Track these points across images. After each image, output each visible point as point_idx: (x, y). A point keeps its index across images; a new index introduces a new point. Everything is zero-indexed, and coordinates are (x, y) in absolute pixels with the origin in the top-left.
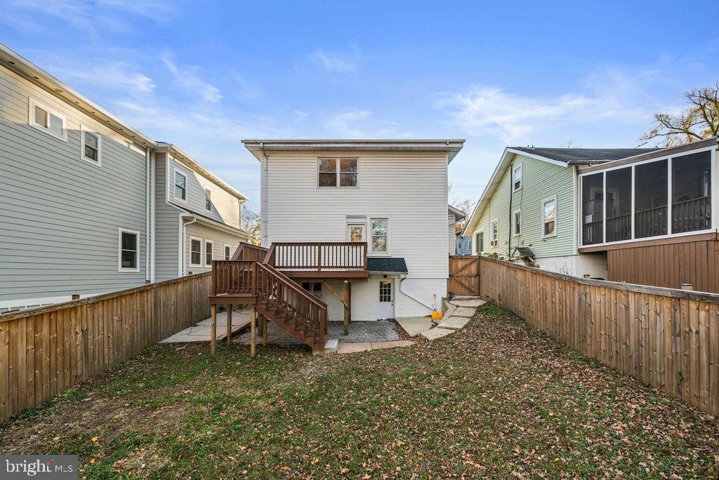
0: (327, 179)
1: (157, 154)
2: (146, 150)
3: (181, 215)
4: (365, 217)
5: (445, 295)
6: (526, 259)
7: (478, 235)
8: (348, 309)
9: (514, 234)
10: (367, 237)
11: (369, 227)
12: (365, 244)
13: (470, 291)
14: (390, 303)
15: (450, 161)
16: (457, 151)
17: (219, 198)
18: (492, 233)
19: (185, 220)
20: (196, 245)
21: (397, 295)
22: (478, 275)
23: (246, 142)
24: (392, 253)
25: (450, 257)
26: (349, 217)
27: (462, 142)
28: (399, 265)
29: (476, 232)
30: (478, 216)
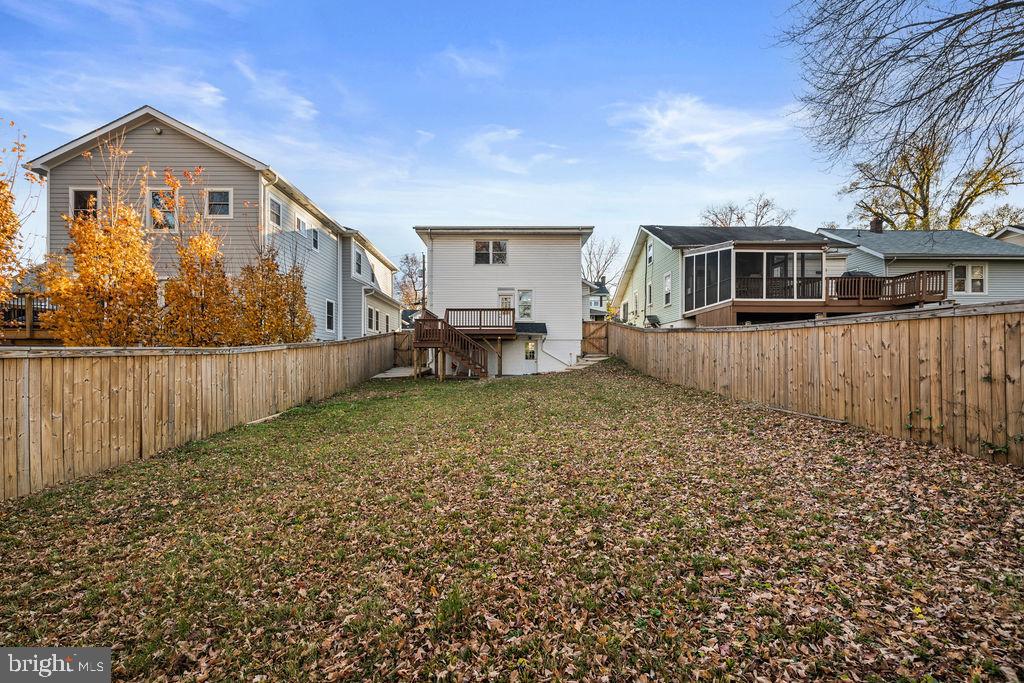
0: (482, 258)
1: (345, 237)
2: (336, 236)
3: (364, 287)
4: (513, 289)
5: (579, 353)
6: (654, 325)
7: (624, 306)
8: (500, 366)
9: (648, 304)
10: (515, 303)
11: (517, 298)
12: (513, 310)
13: (601, 351)
14: (533, 361)
15: (583, 244)
16: (589, 234)
17: (381, 272)
18: (634, 304)
19: (366, 291)
20: (370, 311)
21: (540, 355)
22: (607, 337)
23: (417, 229)
24: (535, 318)
25: (584, 322)
26: (500, 289)
27: (592, 228)
28: (541, 328)
29: (623, 302)
30: (624, 286)
